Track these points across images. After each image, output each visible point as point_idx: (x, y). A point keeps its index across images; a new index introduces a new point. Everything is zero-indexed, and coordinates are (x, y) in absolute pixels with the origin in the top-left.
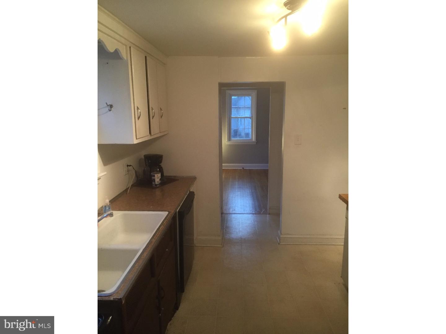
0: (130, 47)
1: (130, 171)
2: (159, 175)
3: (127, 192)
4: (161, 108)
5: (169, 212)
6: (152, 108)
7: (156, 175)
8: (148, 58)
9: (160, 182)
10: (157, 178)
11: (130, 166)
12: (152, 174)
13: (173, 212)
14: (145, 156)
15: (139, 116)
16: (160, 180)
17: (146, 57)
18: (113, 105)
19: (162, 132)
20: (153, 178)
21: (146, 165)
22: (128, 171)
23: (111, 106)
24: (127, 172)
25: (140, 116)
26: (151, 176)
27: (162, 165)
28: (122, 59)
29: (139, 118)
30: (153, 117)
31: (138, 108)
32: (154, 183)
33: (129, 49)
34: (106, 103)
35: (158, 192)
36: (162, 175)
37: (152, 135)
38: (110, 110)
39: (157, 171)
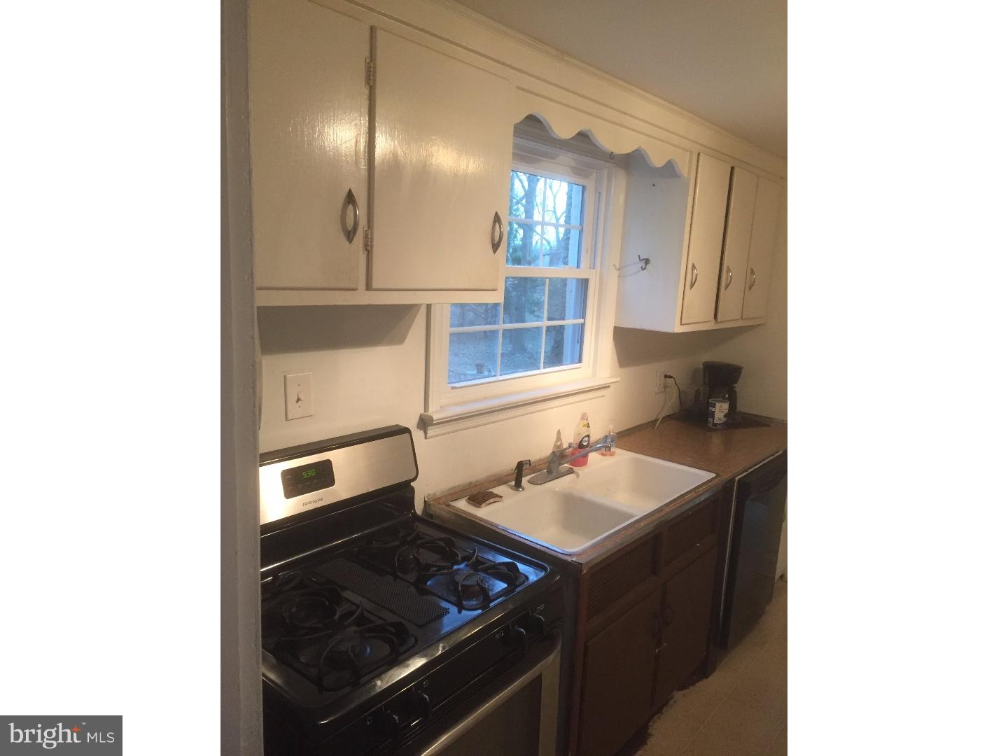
0: (699, 154)
1: (668, 387)
2: (726, 406)
3: (655, 425)
4: (752, 270)
5: (718, 475)
6: (728, 267)
7: (718, 405)
8: (736, 170)
9: (724, 420)
10: (720, 410)
11: (670, 377)
12: (710, 401)
13: (726, 477)
14: (704, 364)
15: (693, 281)
16: (725, 416)
17: (732, 169)
18: (651, 259)
19: (746, 319)
20: (711, 409)
21: (704, 383)
22: (665, 387)
23: (647, 261)
24: (663, 390)
25: (695, 281)
26: (708, 405)
27: (738, 387)
28: (679, 177)
29: (692, 285)
30: (727, 286)
31: (694, 267)
32: (711, 420)
33: (695, 157)
34: (639, 256)
35: (716, 440)
36: (733, 407)
37: (719, 320)
38: (644, 267)
39: (725, 398)
